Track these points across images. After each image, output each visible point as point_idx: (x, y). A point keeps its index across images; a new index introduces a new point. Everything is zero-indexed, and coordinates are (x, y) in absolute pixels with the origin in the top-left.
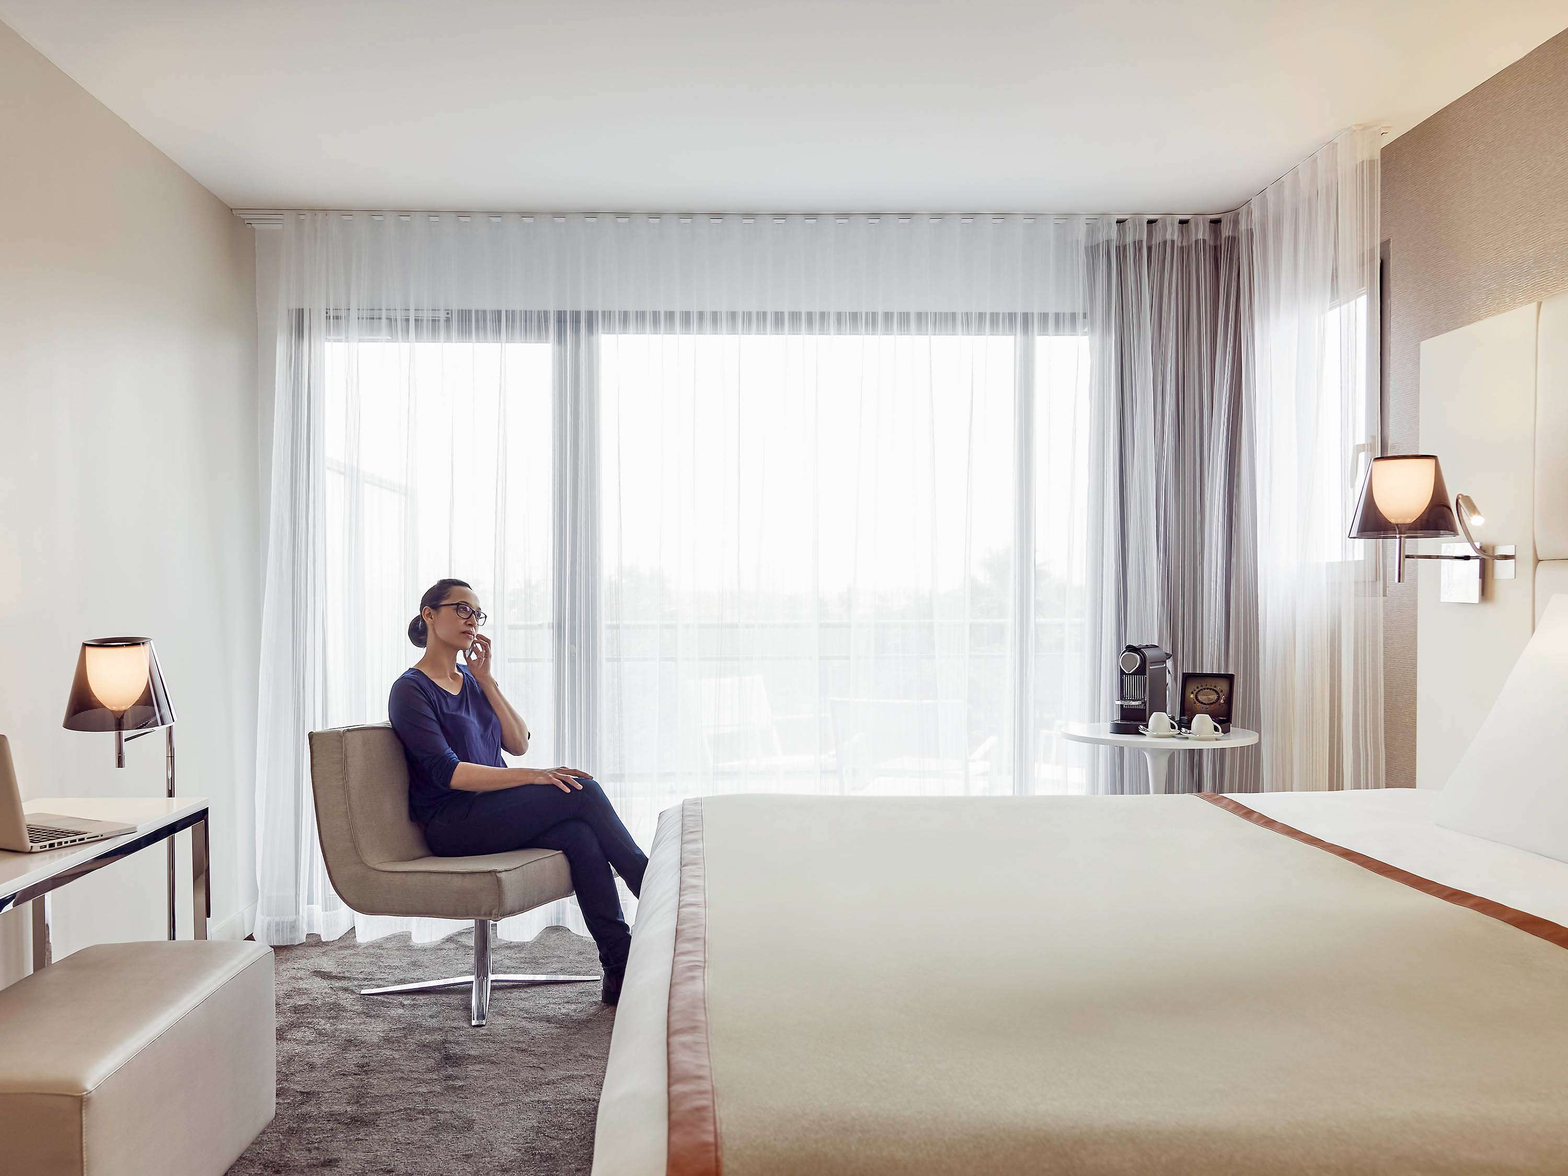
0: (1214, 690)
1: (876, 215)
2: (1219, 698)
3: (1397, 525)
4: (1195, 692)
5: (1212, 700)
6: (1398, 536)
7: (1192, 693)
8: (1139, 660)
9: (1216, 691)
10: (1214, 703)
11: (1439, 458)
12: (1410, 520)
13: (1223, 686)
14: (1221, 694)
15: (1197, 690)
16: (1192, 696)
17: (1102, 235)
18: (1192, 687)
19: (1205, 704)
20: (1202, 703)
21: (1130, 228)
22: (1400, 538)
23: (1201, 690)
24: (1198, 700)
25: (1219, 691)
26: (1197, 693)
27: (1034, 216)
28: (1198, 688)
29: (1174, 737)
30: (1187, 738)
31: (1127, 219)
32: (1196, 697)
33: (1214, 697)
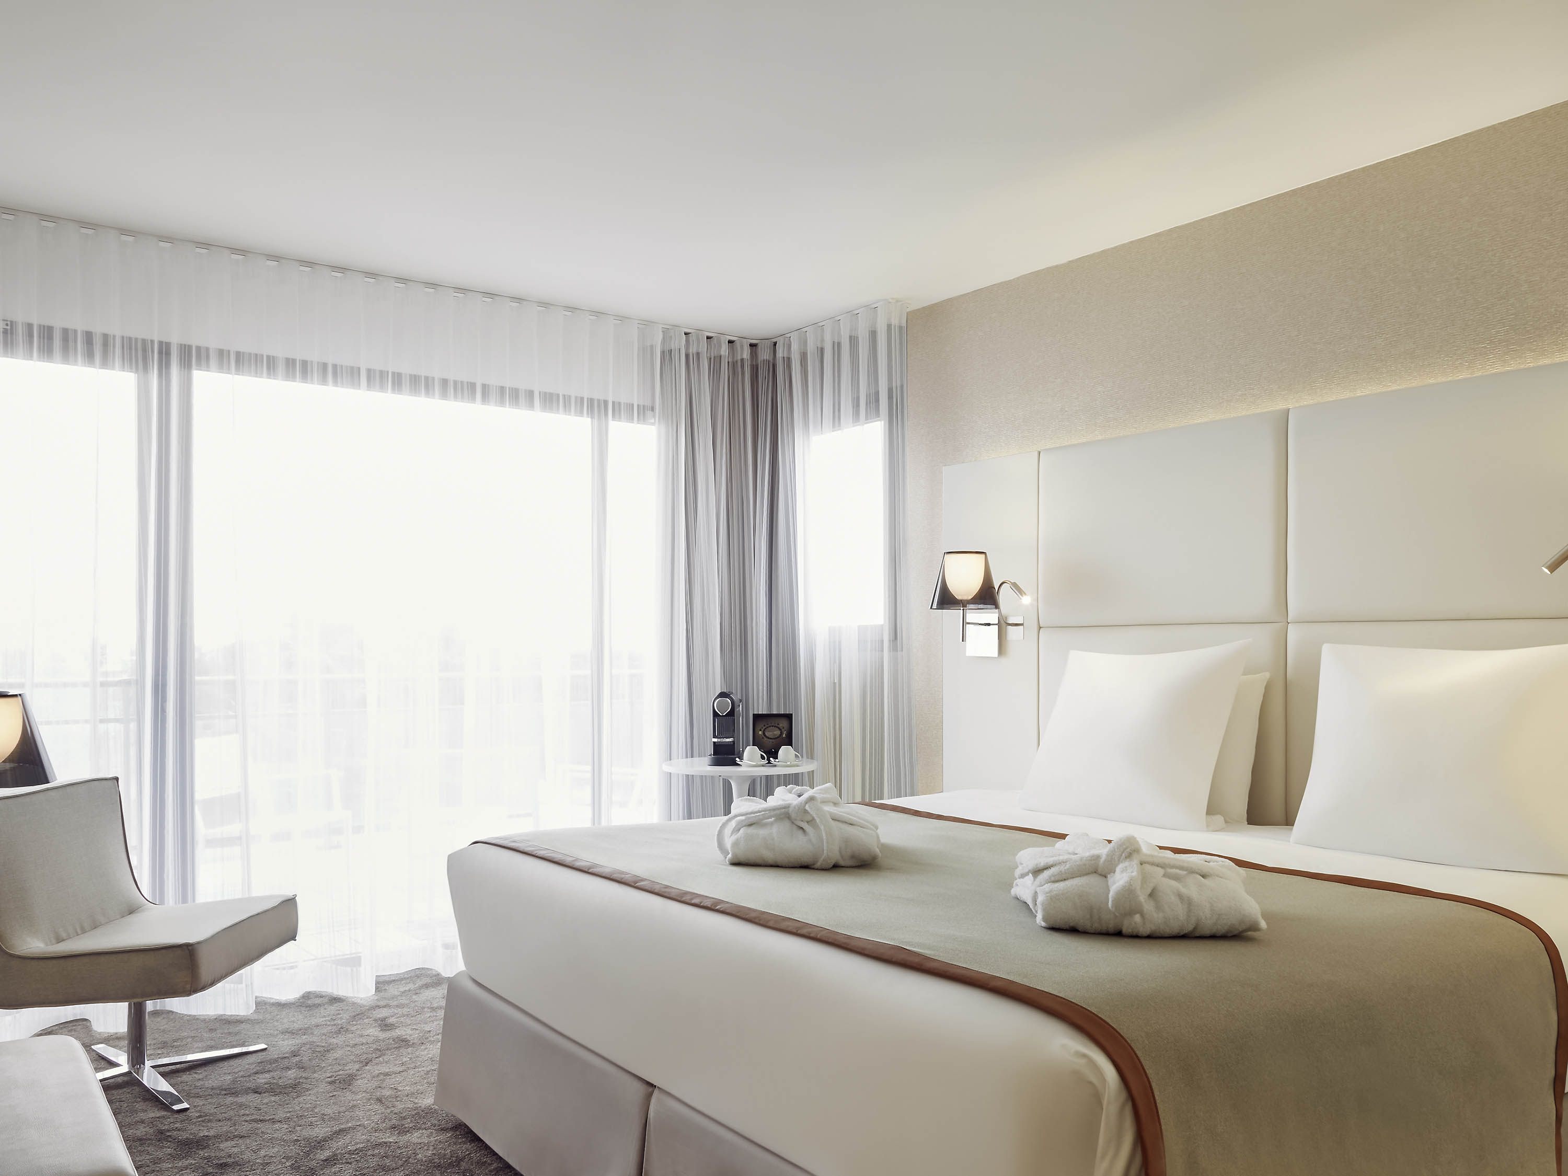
0: (777, 727)
1: (491, 295)
2: (782, 733)
3: (961, 600)
4: (762, 730)
5: (776, 735)
6: (962, 608)
7: (761, 730)
8: (731, 704)
9: (779, 728)
10: (778, 737)
11: (987, 554)
12: (970, 598)
13: (784, 724)
14: (783, 730)
15: (764, 728)
16: (760, 733)
17: (675, 343)
18: (760, 725)
19: (771, 738)
20: (769, 738)
21: (693, 341)
22: (963, 610)
23: (767, 727)
24: (765, 736)
25: (781, 728)
26: (764, 730)
27: (622, 319)
28: (764, 726)
29: (763, 766)
30: (775, 766)
31: (690, 333)
32: (764, 734)
33: (777, 732)
